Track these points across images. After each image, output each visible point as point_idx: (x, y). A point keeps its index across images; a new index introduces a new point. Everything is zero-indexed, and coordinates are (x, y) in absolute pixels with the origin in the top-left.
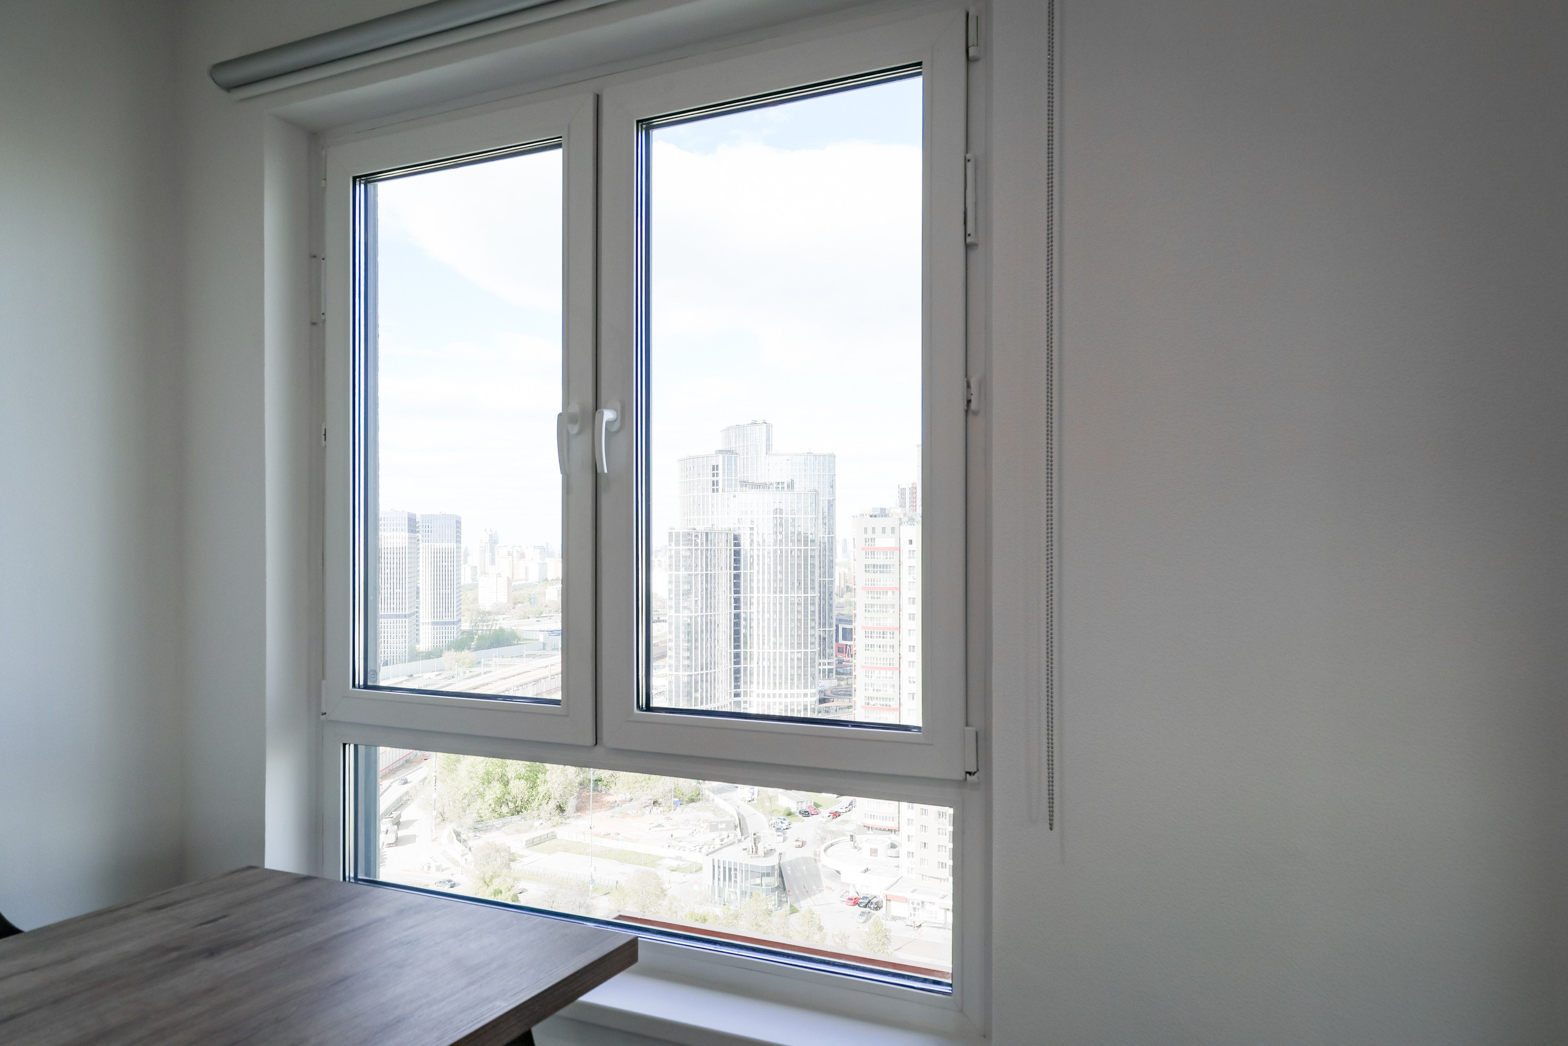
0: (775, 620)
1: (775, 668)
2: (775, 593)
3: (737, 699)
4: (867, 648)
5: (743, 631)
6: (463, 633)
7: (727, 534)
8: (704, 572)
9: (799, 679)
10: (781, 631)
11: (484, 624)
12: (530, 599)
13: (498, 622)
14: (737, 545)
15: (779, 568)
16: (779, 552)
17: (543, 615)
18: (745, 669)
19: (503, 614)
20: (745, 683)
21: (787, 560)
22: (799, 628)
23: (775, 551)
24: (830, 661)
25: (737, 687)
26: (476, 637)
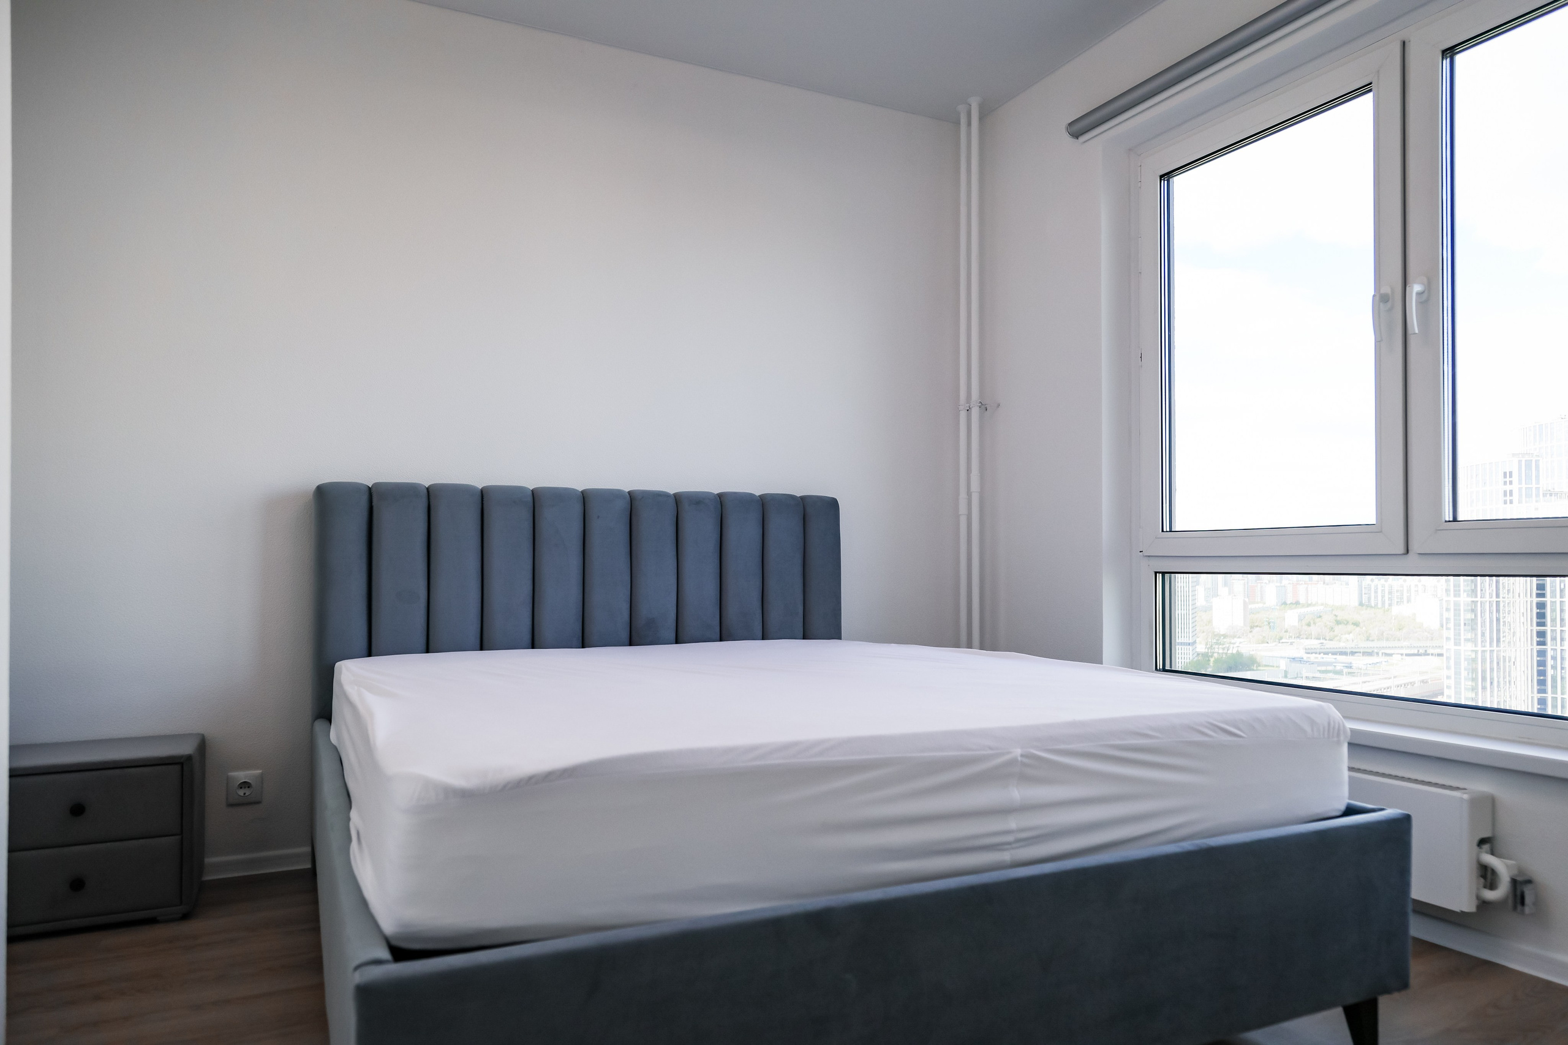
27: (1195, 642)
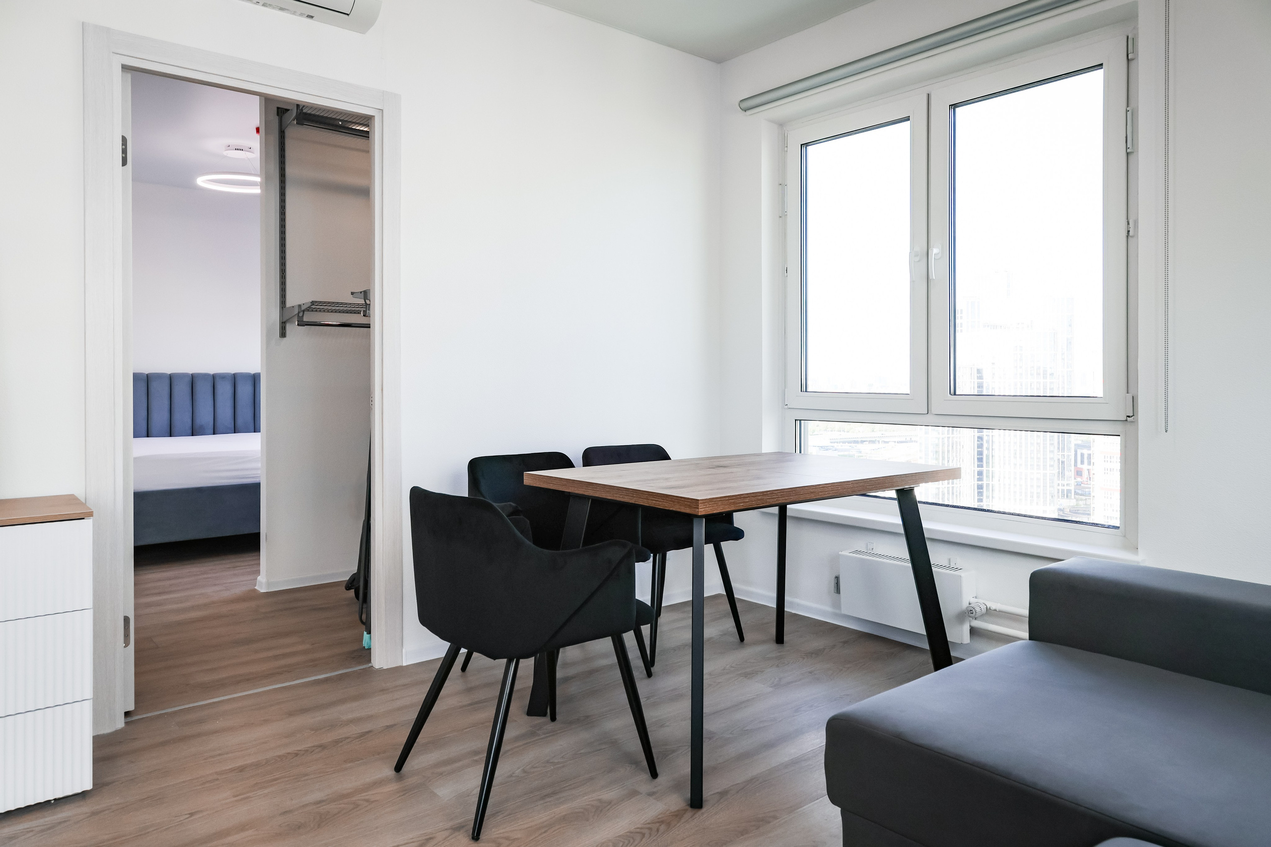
0: (1015, 443)
1: (1015, 485)
4: (1106, 471)
5: (985, 452)
9: (1038, 497)
14: (980, 378)
18: (988, 485)
20: (988, 497)
22: (1039, 452)
24: (1069, 482)
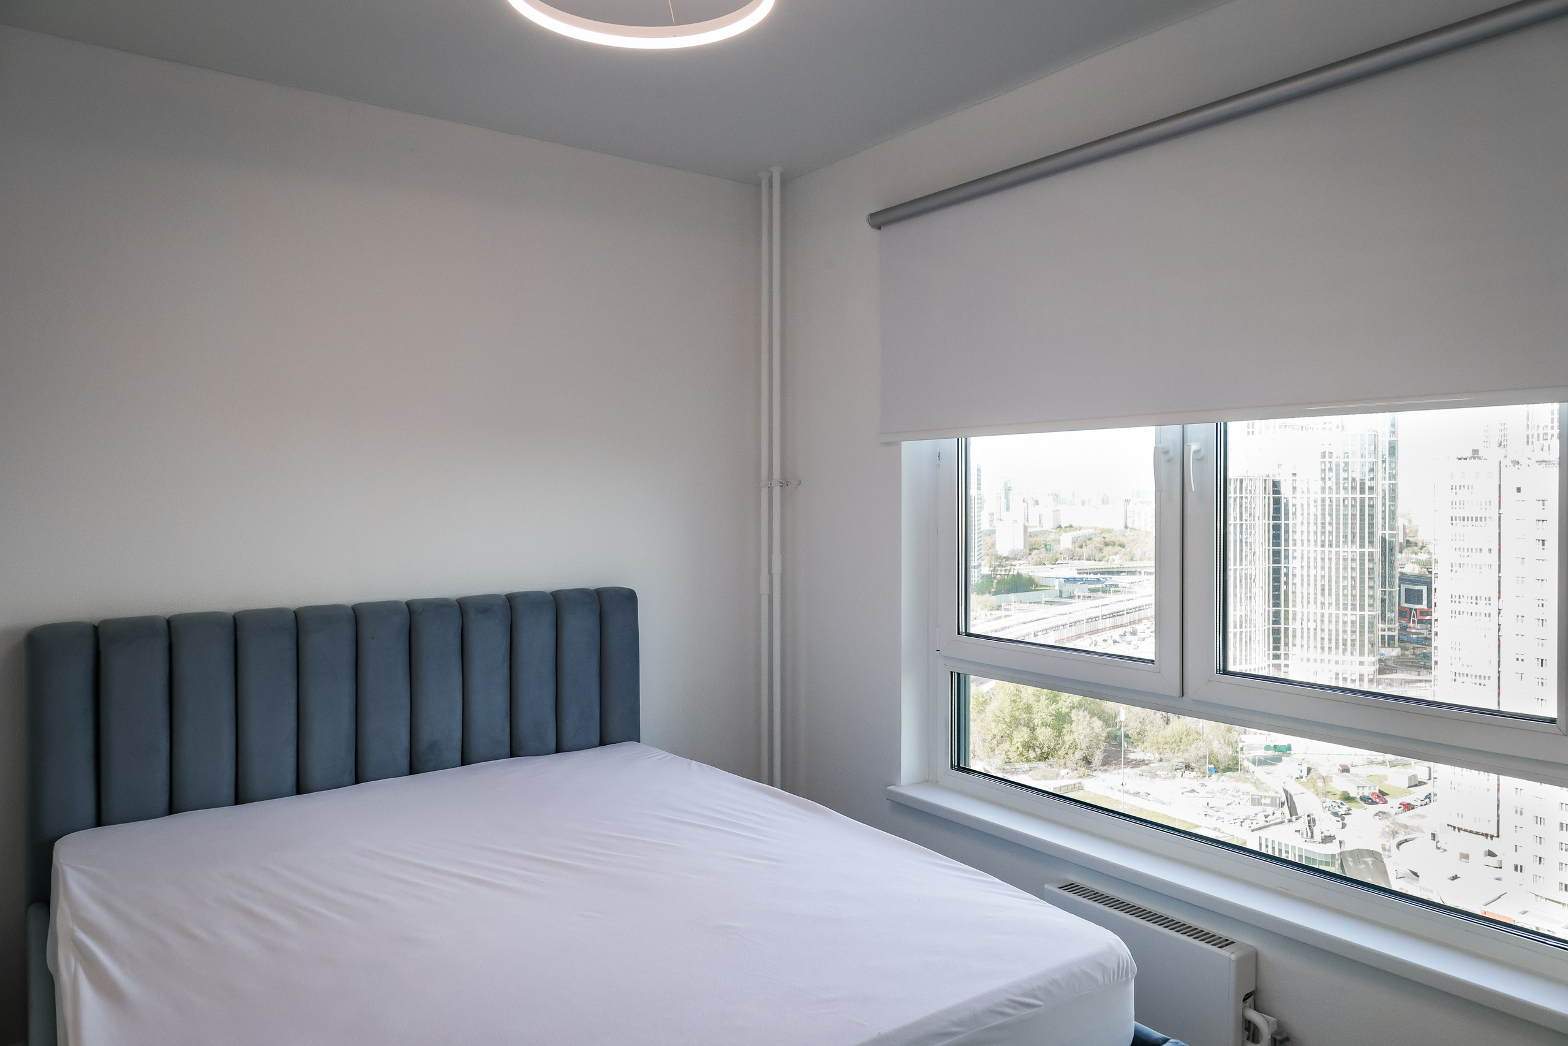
0: (1323, 577)
1: (1322, 630)
2: (1323, 546)
3: (1277, 662)
4: (1454, 615)
5: (1283, 587)
6: (983, 576)
7: (1265, 480)
8: (1238, 522)
9: (1353, 645)
10: (1330, 590)
11: (1003, 568)
12: (1046, 546)
13: (1015, 567)
14: (1277, 491)
15: (1328, 519)
16: (1328, 501)
17: (1058, 562)
18: (1286, 630)
19: (1019, 560)
20: (1286, 644)
21: (1338, 510)
22: (1354, 587)
23: (1323, 500)
24: (1391, 626)
25: (1276, 648)
26: (995, 581)
27: (980, 565)
